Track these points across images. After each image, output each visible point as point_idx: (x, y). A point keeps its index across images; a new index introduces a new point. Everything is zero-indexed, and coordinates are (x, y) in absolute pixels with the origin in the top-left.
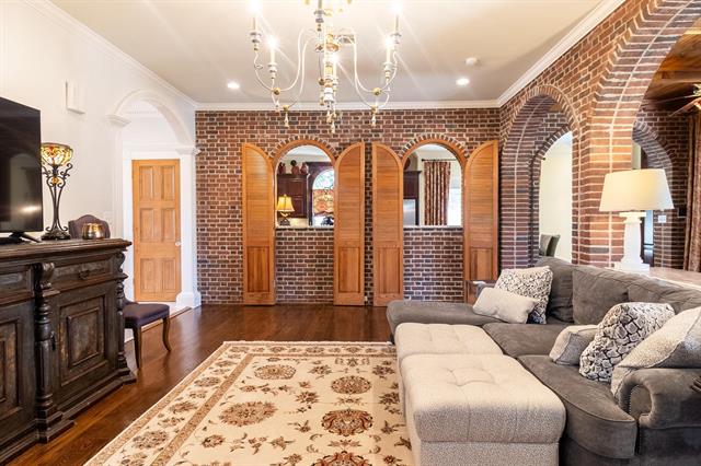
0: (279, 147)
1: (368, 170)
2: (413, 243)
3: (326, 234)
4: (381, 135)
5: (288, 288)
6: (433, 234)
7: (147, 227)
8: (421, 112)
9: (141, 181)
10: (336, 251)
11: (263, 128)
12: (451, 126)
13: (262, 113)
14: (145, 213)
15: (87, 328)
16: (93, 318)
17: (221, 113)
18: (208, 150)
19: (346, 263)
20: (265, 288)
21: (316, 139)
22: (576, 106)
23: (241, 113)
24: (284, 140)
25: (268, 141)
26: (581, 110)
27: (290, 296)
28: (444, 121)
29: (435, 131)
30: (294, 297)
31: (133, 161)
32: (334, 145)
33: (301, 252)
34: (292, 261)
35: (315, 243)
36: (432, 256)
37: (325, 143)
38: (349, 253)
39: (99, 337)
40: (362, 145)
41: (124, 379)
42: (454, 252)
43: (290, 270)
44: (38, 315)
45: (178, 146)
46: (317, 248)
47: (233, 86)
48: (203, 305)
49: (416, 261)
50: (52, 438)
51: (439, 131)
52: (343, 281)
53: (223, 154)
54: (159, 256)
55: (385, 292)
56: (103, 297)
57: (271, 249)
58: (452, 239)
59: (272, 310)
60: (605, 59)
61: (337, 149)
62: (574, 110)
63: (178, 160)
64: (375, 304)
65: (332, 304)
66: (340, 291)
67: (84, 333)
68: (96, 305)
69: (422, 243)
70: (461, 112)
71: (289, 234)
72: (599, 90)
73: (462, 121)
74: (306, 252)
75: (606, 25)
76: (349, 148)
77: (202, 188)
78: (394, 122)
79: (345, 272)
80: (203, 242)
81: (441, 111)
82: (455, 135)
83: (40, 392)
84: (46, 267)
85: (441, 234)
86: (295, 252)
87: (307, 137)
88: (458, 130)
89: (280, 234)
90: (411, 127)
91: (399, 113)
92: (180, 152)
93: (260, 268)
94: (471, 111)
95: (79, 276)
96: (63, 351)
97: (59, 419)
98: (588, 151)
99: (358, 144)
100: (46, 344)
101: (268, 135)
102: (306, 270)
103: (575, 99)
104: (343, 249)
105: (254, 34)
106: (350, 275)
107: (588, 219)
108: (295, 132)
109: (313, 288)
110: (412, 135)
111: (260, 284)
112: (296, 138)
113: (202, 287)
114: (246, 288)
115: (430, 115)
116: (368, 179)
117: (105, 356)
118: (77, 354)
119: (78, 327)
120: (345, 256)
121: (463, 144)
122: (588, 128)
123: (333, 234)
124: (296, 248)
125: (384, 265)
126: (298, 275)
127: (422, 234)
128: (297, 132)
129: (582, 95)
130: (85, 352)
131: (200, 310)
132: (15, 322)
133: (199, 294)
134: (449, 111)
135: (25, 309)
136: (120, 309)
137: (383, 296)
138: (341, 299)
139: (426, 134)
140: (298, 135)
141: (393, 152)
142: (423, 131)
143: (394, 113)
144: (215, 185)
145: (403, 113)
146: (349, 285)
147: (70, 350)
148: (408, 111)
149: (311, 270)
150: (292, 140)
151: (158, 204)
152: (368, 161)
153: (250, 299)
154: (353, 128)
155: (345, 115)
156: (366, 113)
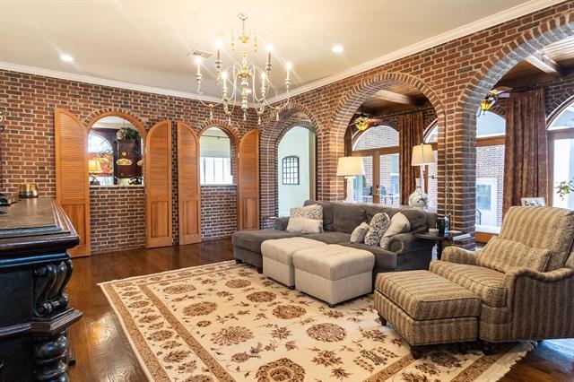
0: (93, 115)
2: (205, 197)
3: (137, 192)
4: (182, 116)
5: (102, 239)
10: (149, 205)
11: (76, 96)
13: (75, 84)
17: (26, 76)
18: (9, 109)
19: (157, 214)
21: (129, 113)
22: (320, 120)
23: (51, 80)
24: (98, 110)
25: (82, 109)
26: (323, 123)
27: (104, 245)
30: (108, 247)
32: (145, 120)
33: (114, 208)
34: (106, 216)
35: (127, 199)
36: (217, 206)
37: (136, 118)
38: (160, 205)
40: (170, 122)
42: (231, 202)
43: (102, 224)
46: (128, 203)
47: (67, 58)
49: (207, 210)
51: (222, 119)
52: (155, 227)
53: (29, 116)
55: (188, 233)
57: (87, 206)
58: (230, 193)
59: (88, 260)
60: (338, 100)
61: (147, 123)
62: (318, 122)
64: (181, 243)
65: (143, 248)
66: (152, 237)
69: (210, 197)
71: (102, 192)
72: (335, 115)
73: (236, 114)
74: (119, 207)
75: (338, 84)
76: (158, 124)
79: (156, 222)
85: (223, 190)
86: (108, 208)
87: (120, 111)
88: (234, 120)
89: (93, 192)
90: (203, 113)
91: (195, 102)
98: (328, 145)
99: (164, 122)
101: (82, 104)
102: (119, 222)
103: (319, 116)
104: (155, 203)
105: (218, 63)
106: (160, 222)
107: (328, 180)
108: (109, 105)
109: (126, 237)
110: (204, 120)
112: (110, 110)
120: (156, 208)
121: (236, 129)
122: (328, 133)
123: (144, 191)
124: (108, 204)
125: (187, 213)
126: (111, 227)
127: (210, 190)
128: (111, 105)
129: (323, 115)
137: (187, 237)
138: (153, 243)
139: (213, 119)
140: (112, 108)
141: (193, 131)
143: (191, 101)
144: (19, 146)
145: (198, 103)
146: (160, 232)
149: (124, 222)
150: (106, 111)
154: (160, 108)
155: (154, 97)
156: (171, 98)
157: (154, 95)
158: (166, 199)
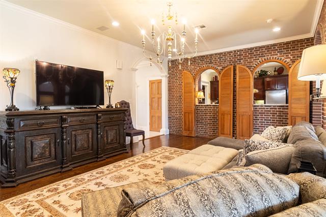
1: (235, 78)
2: (259, 113)
3: (216, 108)
4: (242, 61)
5: (201, 130)
6: (270, 109)
7: (154, 104)
8: (264, 47)
9: (152, 88)
10: (220, 115)
11: (191, 64)
12: (282, 52)
14: (153, 99)
15: (112, 134)
16: (114, 131)
18: (172, 75)
19: (224, 121)
20: (191, 130)
21: (212, 66)
24: (199, 68)
28: (277, 50)
29: (271, 55)
30: (203, 134)
31: (150, 81)
32: (219, 68)
33: (206, 115)
34: (202, 119)
35: (212, 112)
36: (270, 120)
37: (216, 68)
38: (226, 116)
39: (117, 137)
40: (232, 67)
41: (125, 151)
42: (283, 118)
43: (201, 123)
44: (97, 128)
45: (161, 75)
46: (213, 114)
48: (170, 134)
49: (261, 122)
50: (99, 161)
51: (274, 55)
52: (223, 129)
53: (177, 76)
54: (157, 115)
55: (242, 136)
56: (118, 125)
57: (193, 114)
58: (283, 111)
59: (193, 139)
61: (221, 70)
63: (161, 80)
66: (221, 133)
67: (111, 135)
68: (116, 127)
69: (265, 113)
70: (288, 43)
71: (201, 108)
73: (288, 48)
74: (208, 116)
76: (226, 69)
77: (170, 89)
78: (249, 54)
79: (224, 125)
80: (170, 110)
81: (275, 45)
82: (283, 56)
83: (98, 149)
84: (99, 115)
85: (276, 109)
86: (203, 115)
87: (208, 66)
88: (285, 53)
89: (198, 107)
90: (257, 55)
91: (251, 49)
92: (162, 76)
93: (189, 121)
94: (294, 42)
95: (110, 118)
96: (105, 139)
97: (102, 157)
99: (231, 66)
100: (99, 136)
101: (193, 67)
102: (208, 123)
104: (223, 114)
106: (225, 127)
109: (211, 131)
110: (259, 59)
111: (189, 127)
112: (204, 67)
113: (170, 128)
114: (184, 129)
115: (268, 48)
116: (235, 82)
117: (119, 143)
118: (109, 140)
119: (109, 133)
120: (224, 118)
121: (288, 60)
124: (204, 113)
125: (242, 123)
126: (205, 125)
127: (264, 109)
128: (204, 64)
130: (112, 140)
131: (168, 136)
132: (92, 129)
133: (169, 130)
134: (280, 44)
135: (94, 126)
136: (124, 130)
139: (266, 58)
140: (204, 65)
141: (247, 69)
142: (265, 56)
143: (249, 49)
144: (174, 88)
145: (253, 49)
146: (225, 131)
147: (107, 139)
148: (256, 48)
149: (210, 123)
150: (202, 68)
151: (157, 96)
152: (235, 74)
153: (185, 133)
154: (228, 59)
155: (225, 54)
156: (235, 51)
157: (225, 53)
158: (229, 113)
